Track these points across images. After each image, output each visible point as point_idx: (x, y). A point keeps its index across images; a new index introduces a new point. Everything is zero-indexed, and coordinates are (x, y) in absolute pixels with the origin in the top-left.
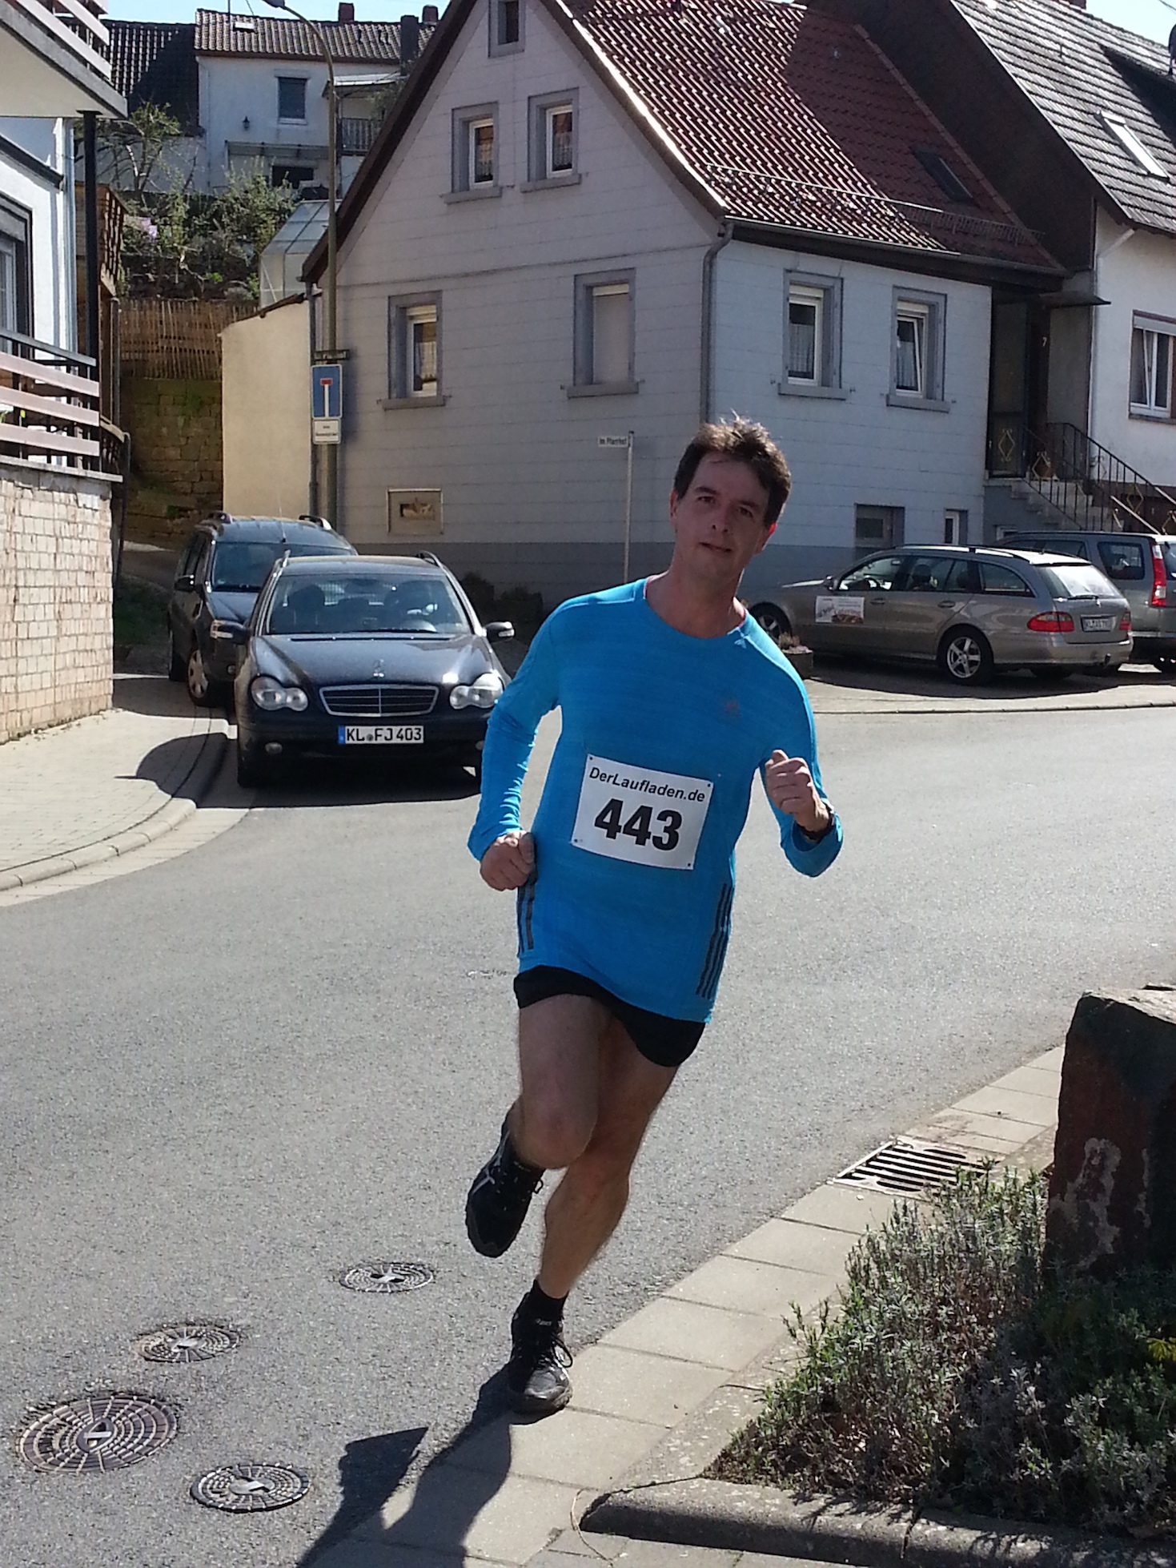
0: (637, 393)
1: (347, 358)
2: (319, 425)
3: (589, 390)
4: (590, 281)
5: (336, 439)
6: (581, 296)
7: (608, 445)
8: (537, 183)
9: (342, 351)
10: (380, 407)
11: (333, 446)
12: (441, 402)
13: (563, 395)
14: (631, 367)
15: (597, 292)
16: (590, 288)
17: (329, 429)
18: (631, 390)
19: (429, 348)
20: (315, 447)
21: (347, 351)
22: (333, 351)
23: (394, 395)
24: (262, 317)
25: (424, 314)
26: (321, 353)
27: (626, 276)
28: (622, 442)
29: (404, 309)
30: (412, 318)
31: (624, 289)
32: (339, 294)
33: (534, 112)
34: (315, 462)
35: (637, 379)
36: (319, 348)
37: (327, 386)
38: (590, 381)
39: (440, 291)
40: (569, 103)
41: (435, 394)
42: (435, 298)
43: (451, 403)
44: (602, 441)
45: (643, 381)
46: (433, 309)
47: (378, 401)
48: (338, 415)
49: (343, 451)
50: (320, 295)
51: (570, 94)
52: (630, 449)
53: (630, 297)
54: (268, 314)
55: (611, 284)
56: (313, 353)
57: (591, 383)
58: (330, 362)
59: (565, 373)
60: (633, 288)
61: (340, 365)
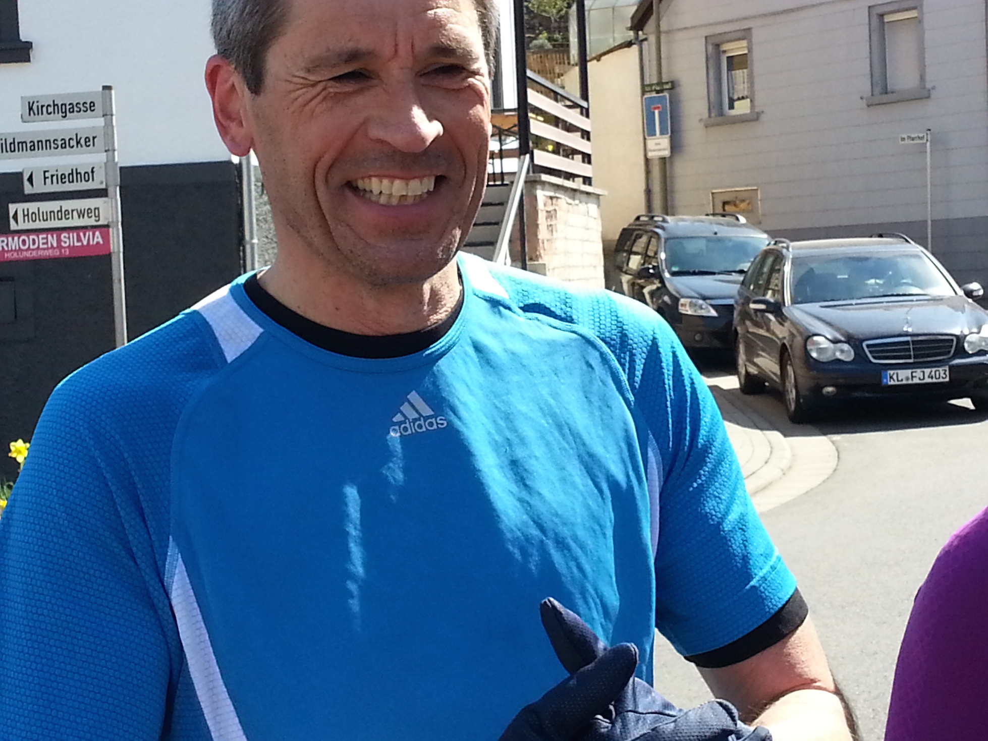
0: (928, 97)
1: (672, 88)
2: (651, 143)
3: (885, 98)
4: (881, 10)
5: (666, 153)
6: (875, 21)
7: (907, 142)
9: (667, 83)
10: (702, 125)
11: (663, 160)
12: (754, 117)
13: (863, 103)
14: (922, 78)
15: (887, 19)
16: (881, 16)
17: (660, 146)
18: (923, 94)
19: (740, 75)
20: (647, 161)
21: (672, 82)
22: (660, 83)
23: (713, 115)
24: (598, 60)
25: (736, 49)
26: (651, 85)
27: (914, 3)
28: (920, 138)
29: (717, 46)
30: (724, 52)
31: (913, 14)
32: (663, 37)
34: (648, 172)
35: (929, 85)
36: (647, 82)
37: (657, 112)
38: (885, 91)
39: (749, 29)
41: (748, 111)
42: (746, 34)
43: (763, 117)
44: (903, 139)
45: (934, 88)
46: (744, 43)
47: (701, 120)
48: (668, 133)
49: (671, 163)
50: (646, 39)
52: (928, 144)
53: (919, 21)
54: (603, 58)
55: (899, 11)
56: (643, 86)
57: (886, 93)
58: (658, 92)
59: (864, 85)
60: (922, 13)
61: (666, 94)
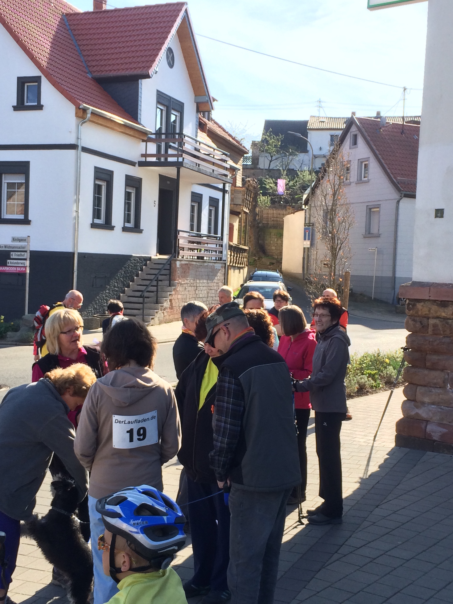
0: (379, 237)
1: (313, 225)
2: (305, 242)
3: (369, 236)
4: (370, 207)
5: (309, 246)
6: (368, 211)
7: (371, 250)
8: (360, 181)
9: (311, 223)
11: (308, 248)
13: (362, 236)
14: (379, 230)
15: (372, 210)
16: (370, 209)
17: (307, 244)
18: (378, 236)
20: (304, 248)
21: (313, 223)
22: (310, 223)
24: (294, 214)
26: (307, 224)
27: (378, 206)
28: (374, 250)
29: (327, 213)
31: (378, 209)
32: (312, 208)
33: (359, 163)
34: (304, 252)
35: (380, 233)
36: (307, 222)
37: (307, 233)
38: (369, 233)
40: (367, 161)
44: (370, 249)
48: (310, 240)
49: (310, 250)
50: (308, 208)
51: (367, 159)
52: (376, 252)
53: (379, 212)
54: (295, 213)
55: (375, 208)
56: (305, 223)
57: (370, 234)
58: (308, 226)
59: (363, 231)
60: (380, 210)
61: (311, 227)
